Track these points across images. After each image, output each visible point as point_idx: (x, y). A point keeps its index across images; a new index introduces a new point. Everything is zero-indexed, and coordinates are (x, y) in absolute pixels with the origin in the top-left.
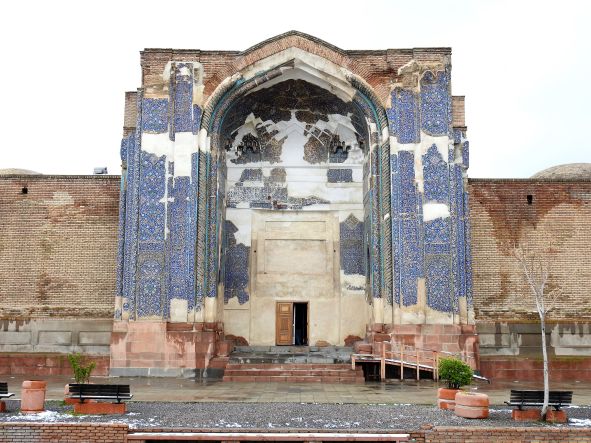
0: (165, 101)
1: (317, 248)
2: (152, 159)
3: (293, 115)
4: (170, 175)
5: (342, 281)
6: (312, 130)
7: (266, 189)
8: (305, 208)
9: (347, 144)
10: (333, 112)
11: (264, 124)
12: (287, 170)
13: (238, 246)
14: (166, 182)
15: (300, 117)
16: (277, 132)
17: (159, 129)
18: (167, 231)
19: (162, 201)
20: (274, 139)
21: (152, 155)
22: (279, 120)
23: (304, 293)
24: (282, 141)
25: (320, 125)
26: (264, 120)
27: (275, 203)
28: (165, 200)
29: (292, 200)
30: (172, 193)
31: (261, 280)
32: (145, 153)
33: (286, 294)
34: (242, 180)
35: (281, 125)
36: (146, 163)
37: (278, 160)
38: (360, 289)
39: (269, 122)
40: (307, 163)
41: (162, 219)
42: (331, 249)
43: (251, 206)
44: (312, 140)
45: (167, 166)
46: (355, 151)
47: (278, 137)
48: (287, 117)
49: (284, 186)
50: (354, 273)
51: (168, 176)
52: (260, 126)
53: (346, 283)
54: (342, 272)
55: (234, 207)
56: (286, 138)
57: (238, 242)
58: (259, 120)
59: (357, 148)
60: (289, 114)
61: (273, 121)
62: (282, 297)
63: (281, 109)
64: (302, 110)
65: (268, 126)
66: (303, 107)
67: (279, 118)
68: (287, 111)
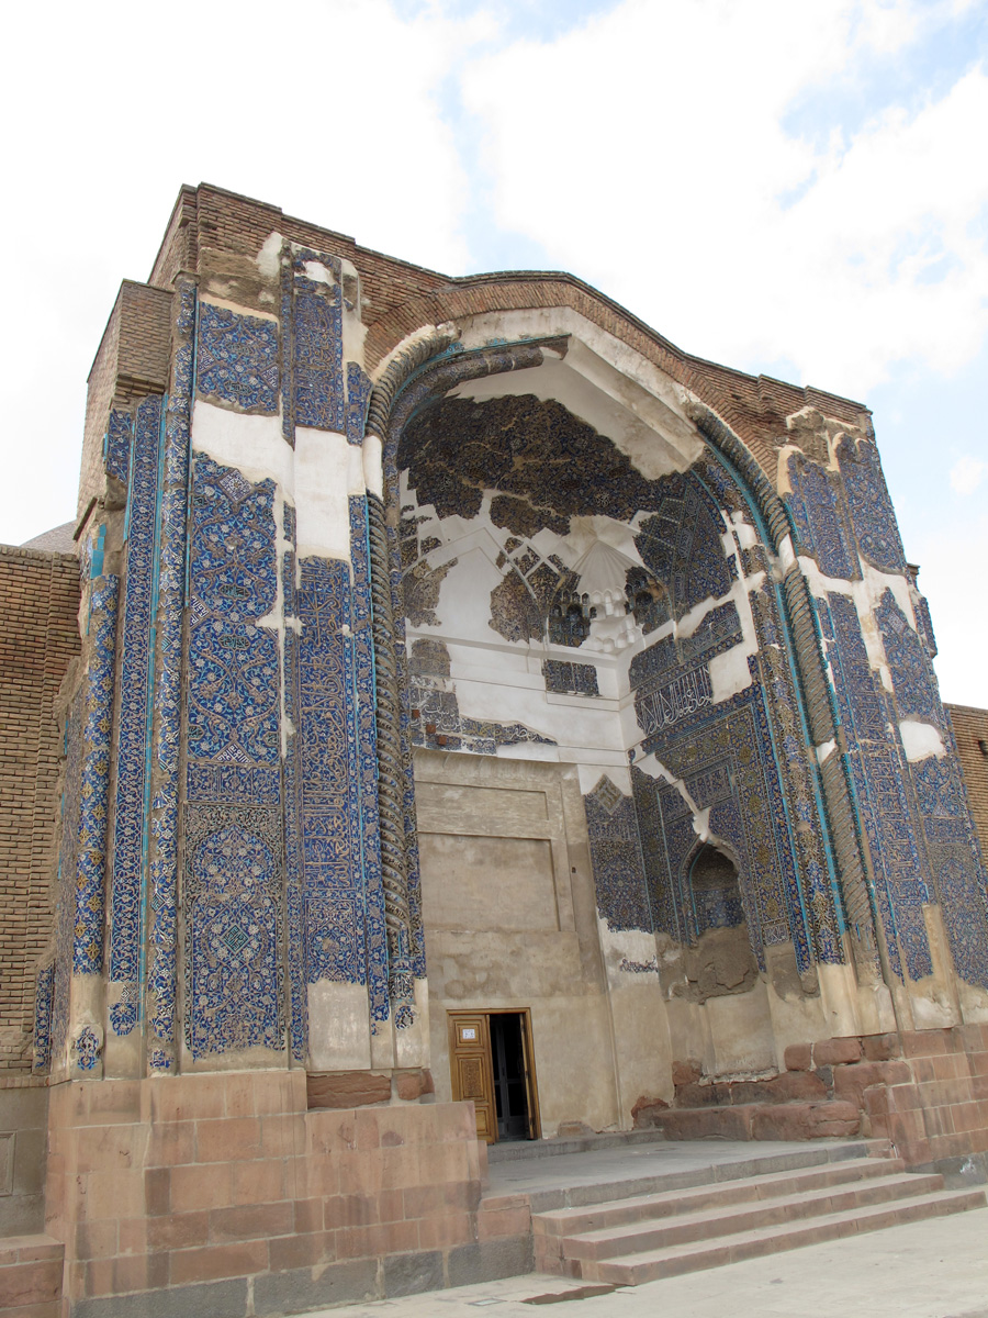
0: (264, 326)
1: (530, 861)
2: (230, 484)
3: (486, 504)
4: (288, 546)
5: (607, 951)
6: (518, 553)
8: (504, 753)
9: (595, 600)
10: (591, 508)
11: (419, 511)
12: (451, 648)
14: (279, 563)
15: (499, 515)
16: (436, 543)
17: (253, 402)
18: (287, 727)
19: (265, 622)
20: (423, 564)
21: (230, 471)
22: (451, 510)
23: (515, 985)
24: (442, 571)
25: (544, 543)
26: (421, 504)
27: (430, 729)
28: (276, 621)
29: (473, 726)
30: (296, 603)
32: (205, 460)
33: (469, 990)
35: (449, 528)
36: (209, 491)
37: (430, 619)
38: (647, 968)
39: (429, 510)
40: (497, 638)
41: (268, 685)
42: (563, 862)
44: (512, 580)
45: (278, 514)
46: (611, 622)
47: (435, 559)
48: (468, 507)
49: (449, 689)
50: (630, 926)
51: (281, 546)
52: (407, 515)
53: (617, 955)
54: (603, 923)
56: (453, 564)
58: (414, 497)
59: (620, 613)
60: (476, 498)
61: (438, 511)
62: (460, 998)
63: (465, 482)
64: (510, 495)
65: (424, 519)
66: (516, 486)
67: (452, 503)
68: (477, 490)
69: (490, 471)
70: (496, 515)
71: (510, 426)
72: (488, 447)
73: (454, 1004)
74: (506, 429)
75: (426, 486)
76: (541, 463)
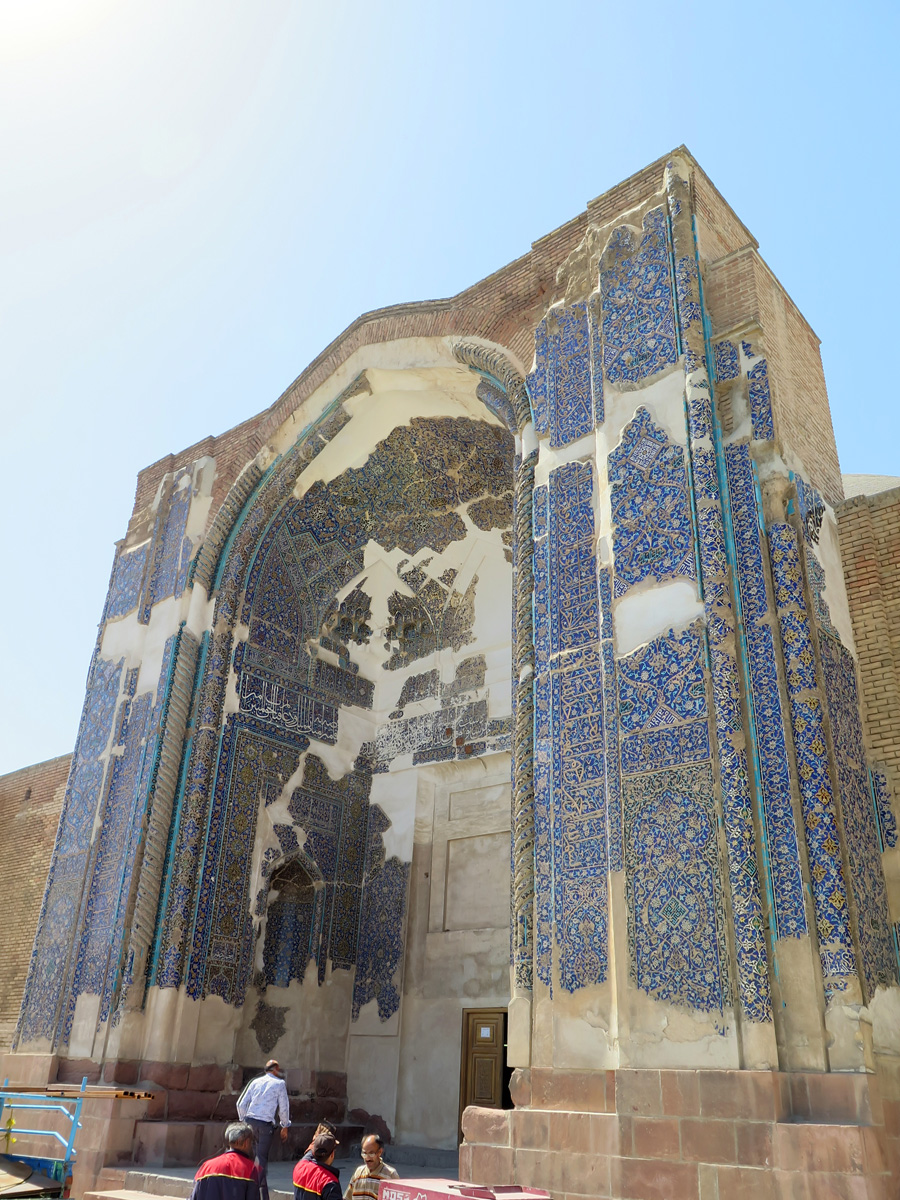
3: (466, 519)
4: (125, 696)
7: (447, 713)
11: (415, 561)
12: (488, 658)
13: (389, 863)
15: (482, 521)
16: (454, 572)
20: (454, 593)
22: (445, 541)
24: (471, 592)
26: (413, 552)
27: (461, 741)
31: (436, 948)
34: (401, 703)
35: (453, 554)
37: (468, 639)
39: (425, 553)
43: (415, 761)
47: (460, 586)
48: (457, 530)
49: (481, 697)
51: (120, 700)
52: (406, 569)
55: (385, 769)
56: (475, 582)
57: (388, 856)
58: (398, 554)
60: (455, 519)
61: (434, 549)
62: (475, 996)
63: (437, 514)
64: (476, 500)
65: (426, 563)
66: (472, 491)
67: (442, 535)
68: (451, 514)
69: (445, 494)
70: (480, 522)
71: (416, 456)
72: (422, 480)
73: (469, 1003)
74: (417, 460)
75: (406, 539)
76: (466, 463)
